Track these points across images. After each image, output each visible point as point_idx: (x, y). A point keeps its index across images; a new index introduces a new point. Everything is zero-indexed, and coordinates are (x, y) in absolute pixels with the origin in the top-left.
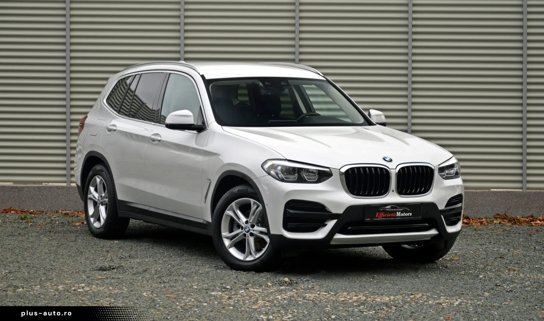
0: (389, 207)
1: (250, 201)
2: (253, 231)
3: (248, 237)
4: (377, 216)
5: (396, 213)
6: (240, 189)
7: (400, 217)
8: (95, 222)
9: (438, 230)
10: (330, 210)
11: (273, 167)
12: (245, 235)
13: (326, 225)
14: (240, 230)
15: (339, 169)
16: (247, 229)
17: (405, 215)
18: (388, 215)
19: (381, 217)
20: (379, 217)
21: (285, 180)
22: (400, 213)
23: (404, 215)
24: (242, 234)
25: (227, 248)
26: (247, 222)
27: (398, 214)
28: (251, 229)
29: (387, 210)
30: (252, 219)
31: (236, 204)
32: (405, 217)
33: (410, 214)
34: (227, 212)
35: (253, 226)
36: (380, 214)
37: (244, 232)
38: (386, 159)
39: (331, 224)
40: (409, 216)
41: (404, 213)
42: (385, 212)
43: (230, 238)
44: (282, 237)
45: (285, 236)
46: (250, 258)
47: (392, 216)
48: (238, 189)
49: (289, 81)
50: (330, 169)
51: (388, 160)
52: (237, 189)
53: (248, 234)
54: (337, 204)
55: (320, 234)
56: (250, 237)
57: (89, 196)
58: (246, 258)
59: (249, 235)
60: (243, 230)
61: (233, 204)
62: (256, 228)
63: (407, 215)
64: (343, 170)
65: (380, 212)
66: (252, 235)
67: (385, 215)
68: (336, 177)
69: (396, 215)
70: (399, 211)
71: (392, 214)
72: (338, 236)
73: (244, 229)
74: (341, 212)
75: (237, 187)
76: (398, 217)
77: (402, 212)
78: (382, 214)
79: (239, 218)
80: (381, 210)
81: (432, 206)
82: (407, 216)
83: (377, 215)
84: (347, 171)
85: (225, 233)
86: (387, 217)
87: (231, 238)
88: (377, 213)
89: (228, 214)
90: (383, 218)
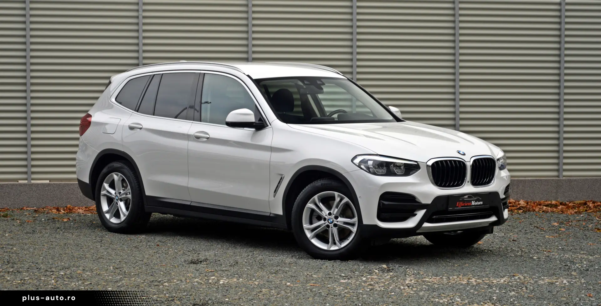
0: (466, 197)
1: (334, 194)
2: (337, 222)
3: (332, 228)
4: (457, 206)
5: (472, 202)
6: (323, 182)
7: (474, 205)
8: (111, 217)
9: (497, 217)
10: (420, 201)
11: (364, 162)
12: (328, 226)
13: (417, 214)
14: (322, 222)
15: (426, 162)
16: (330, 220)
18: (466, 204)
20: (460, 206)
21: (376, 173)
22: (474, 201)
23: (477, 203)
24: (325, 225)
25: (309, 238)
26: (330, 214)
27: (473, 203)
28: (335, 220)
29: (465, 199)
30: (335, 211)
31: (318, 197)
32: (478, 205)
33: (481, 203)
34: (309, 204)
35: (336, 218)
37: (327, 223)
38: (460, 153)
39: (421, 214)
40: (480, 205)
42: (464, 201)
43: (311, 229)
44: (376, 226)
45: (379, 226)
46: (334, 248)
47: (468, 205)
48: (322, 183)
49: (323, 80)
50: (418, 163)
51: (463, 154)
52: (320, 183)
53: (331, 225)
54: (426, 195)
55: (410, 223)
56: (334, 228)
57: (102, 193)
58: (331, 247)
59: (333, 225)
60: (326, 222)
61: (316, 197)
62: (340, 219)
64: (430, 163)
65: (460, 201)
66: (335, 225)
68: (423, 171)
69: (471, 204)
70: (473, 200)
71: (469, 203)
72: (426, 225)
73: (327, 220)
74: (429, 202)
75: (319, 181)
76: (473, 206)
77: (476, 201)
78: (461, 204)
79: (321, 210)
80: (461, 199)
81: (496, 194)
82: (479, 205)
83: (458, 204)
84: (433, 164)
85: (306, 226)
86: (464, 206)
87: (313, 230)
89: (310, 207)
90: (462, 207)
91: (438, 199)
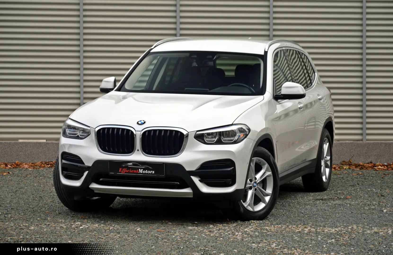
0: (131, 164)
4: (120, 171)
7: (142, 173)
10: (84, 163)
13: (84, 175)
15: (95, 128)
17: (148, 172)
18: (131, 171)
19: (124, 172)
20: (122, 172)
23: (146, 172)
27: (141, 171)
29: (129, 166)
32: (147, 174)
33: (152, 172)
36: (123, 170)
40: (152, 174)
41: (147, 171)
42: (128, 168)
47: (134, 172)
50: (90, 128)
51: (141, 123)
63: (149, 172)
65: (123, 167)
67: (128, 171)
69: (138, 172)
70: (141, 169)
71: (135, 171)
72: (95, 186)
74: (91, 164)
76: (140, 173)
77: (144, 169)
78: (125, 170)
80: (124, 166)
81: (178, 167)
86: (129, 173)
88: (120, 169)
90: (125, 173)
91: (98, 163)
